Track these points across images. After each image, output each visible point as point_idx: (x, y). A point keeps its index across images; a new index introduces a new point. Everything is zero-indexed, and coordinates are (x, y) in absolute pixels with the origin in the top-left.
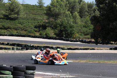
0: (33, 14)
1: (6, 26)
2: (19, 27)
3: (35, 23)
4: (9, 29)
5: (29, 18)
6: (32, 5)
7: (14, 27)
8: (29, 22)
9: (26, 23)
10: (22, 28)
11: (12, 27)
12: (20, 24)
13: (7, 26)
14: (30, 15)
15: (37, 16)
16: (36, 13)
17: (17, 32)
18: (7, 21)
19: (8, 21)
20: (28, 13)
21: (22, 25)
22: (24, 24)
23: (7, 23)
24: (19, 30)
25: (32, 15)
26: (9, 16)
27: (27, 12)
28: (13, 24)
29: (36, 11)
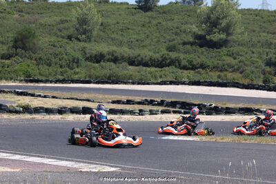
0: (268, 33)
2: (227, 64)
3: (267, 53)
4: (201, 70)
5: (256, 42)
6: (272, 12)
7: (215, 63)
8: (253, 53)
9: (246, 53)
10: (236, 67)
11: (211, 64)
12: (230, 56)
13: (199, 60)
14: (260, 36)
17: (219, 77)
18: (200, 50)
19: (203, 49)
20: (258, 29)
21: (235, 58)
22: (241, 56)
24: (226, 70)
25: (265, 34)
26: (208, 37)
27: (255, 29)
28: (215, 57)
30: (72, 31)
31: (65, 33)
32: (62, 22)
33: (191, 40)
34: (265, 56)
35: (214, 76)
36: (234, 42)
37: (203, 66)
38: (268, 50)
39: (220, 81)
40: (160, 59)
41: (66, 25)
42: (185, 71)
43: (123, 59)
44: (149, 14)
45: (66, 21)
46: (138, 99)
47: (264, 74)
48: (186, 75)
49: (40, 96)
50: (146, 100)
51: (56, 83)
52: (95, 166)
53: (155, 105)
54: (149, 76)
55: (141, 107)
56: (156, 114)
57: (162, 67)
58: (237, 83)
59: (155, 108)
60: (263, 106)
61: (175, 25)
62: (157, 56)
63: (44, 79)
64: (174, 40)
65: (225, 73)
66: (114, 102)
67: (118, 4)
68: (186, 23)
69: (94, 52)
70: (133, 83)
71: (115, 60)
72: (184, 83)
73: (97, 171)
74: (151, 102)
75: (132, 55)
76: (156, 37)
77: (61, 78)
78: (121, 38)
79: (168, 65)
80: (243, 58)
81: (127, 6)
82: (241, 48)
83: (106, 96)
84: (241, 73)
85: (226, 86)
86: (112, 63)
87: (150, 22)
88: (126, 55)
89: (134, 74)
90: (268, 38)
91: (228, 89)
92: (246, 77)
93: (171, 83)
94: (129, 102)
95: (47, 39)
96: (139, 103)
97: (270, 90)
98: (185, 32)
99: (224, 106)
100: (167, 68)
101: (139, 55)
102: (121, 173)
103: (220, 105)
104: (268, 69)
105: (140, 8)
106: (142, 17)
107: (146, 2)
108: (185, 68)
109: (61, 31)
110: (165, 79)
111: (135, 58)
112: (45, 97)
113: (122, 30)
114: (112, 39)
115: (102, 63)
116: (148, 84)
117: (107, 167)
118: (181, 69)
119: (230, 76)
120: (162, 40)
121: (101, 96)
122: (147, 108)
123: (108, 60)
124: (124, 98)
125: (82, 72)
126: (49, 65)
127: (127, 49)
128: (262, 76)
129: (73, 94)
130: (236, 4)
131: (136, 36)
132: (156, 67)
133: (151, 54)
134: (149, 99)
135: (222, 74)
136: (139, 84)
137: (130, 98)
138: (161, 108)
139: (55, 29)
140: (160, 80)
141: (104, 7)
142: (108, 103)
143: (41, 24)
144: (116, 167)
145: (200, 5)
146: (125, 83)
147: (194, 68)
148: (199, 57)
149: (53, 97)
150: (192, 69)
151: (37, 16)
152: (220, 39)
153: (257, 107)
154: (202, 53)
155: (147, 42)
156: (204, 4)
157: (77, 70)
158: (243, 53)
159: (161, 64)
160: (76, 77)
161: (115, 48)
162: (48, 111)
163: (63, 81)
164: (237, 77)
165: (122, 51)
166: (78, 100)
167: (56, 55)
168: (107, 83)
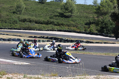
1: (60, 22)
2: (71, 24)
4: (62, 26)
5: (82, 16)
6: (88, 5)
7: (67, 24)
8: (81, 20)
9: (79, 20)
10: (74, 25)
11: (65, 24)
12: (72, 21)
15: (90, 14)
16: (90, 12)
17: (68, 28)
18: (61, 18)
19: (63, 18)
20: (83, 12)
21: (74, 22)
23: (61, 20)
24: (71, 26)
25: (85, 13)
26: (64, 14)
28: (67, 21)
29: (89, 10)
30: (14, 10)
31: (12, 11)
32: (11, 7)
33: (59, 15)
34: (85, 21)
35: (66, 28)
36: (74, 16)
37: (62, 25)
38: (86, 19)
39: (69, 30)
40: (47, 22)
41: (13, 8)
42: (56, 26)
43: (33, 21)
44: (43, 5)
45: (13, 7)
46: (38, 36)
47: (85, 28)
48: (56, 27)
49: (2, 34)
50: (41, 36)
51: (8, 29)
52: (20, 62)
53: (45, 38)
54: (43, 27)
55: (39, 39)
56: (45, 42)
57: (47, 24)
58: (75, 31)
59: (44, 40)
60: (85, 40)
61: (53, 9)
62: (46, 20)
63: (4, 28)
64: (52, 15)
65: (71, 27)
66: (29, 37)
67: (32, 1)
68: (57, 9)
69: (23, 18)
70: (37, 30)
71: (30, 21)
72: (55, 31)
73: (21, 64)
74: (43, 37)
75: (36, 20)
76: (46, 13)
77: (10, 27)
78: (32, 13)
79: (50, 24)
80: (77, 22)
81: (35, 2)
82: (77, 18)
83: (27, 35)
84: (76, 27)
85: (71, 32)
86: (29, 23)
87: (43, 8)
88: (34, 20)
89: (37, 27)
90: (86, 15)
91: (72, 33)
92: (79, 29)
93: (51, 30)
94: (35, 37)
95: (5, 13)
96: (39, 38)
97: (87, 34)
98: (56, 12)
99: (70, 39)
100: (49, 25)
101: (39, 20)
102: (30, 65)
103: (69, 39)
104: (86, 26)
105: (40, 2)
106: (40, 6)
107: (42, 1)
108: (56, 25)
109: (10, 10)
110: (48, 29)
111: (38, 21)
112: (4, 34)
113: (33, 11)
114: (30, 14)
115: (25, 22)
116: (42, 30)
117: (25, 63)
118: (54, 25)
119: (73, 28)
120: (48, 15)
121: (24, 35)
122: (41, 39)
123: (28, 22)
124: (33, 36)
125: (18, 26)
126: (6, 23)
127: (35, 18)
128: (84, 29)
129: (14, 33)
130: (75, 2)
131: (38, 13)
132: (45, 24)
133: (43, 19)
134: (42, 36)
135: (69, 28)
136: (39, 30)
137: (36, 36)
138: (47, 40)
139: (8, 9)
140: (46, 29)
141: (27, 2)
142: (27, 37)
143: (3, 8)
144: (28, 63)
145: (62, 2)
146: (34, 30)
147: (59, 25)
148: (61, 21)
149: (7, 35)
150: (58, 25)
151: (2, 5)
152: (69, 15)
153: (82, 40)
154: (62, 20)
155: (42, 15)
156: (63, 2)
157: (16, 25)
158: (77, 20)
159: (47, 23)
160: (15, 27)
161: (30, 17)
162: (4, 40)
163: (11, 29)
164: (75, 29)
165: (33, 18)
166: (16, 36)
167: (8, 19)
168: (27, 30)
